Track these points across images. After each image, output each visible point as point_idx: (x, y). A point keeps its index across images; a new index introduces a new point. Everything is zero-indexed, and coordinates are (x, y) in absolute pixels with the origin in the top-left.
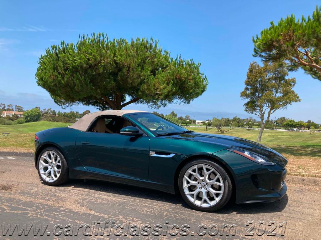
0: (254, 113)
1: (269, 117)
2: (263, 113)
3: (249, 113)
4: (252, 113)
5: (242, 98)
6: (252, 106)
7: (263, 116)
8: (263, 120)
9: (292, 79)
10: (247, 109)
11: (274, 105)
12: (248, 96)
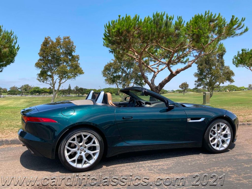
0: (45, 82)
1: (60, 86)
2: (54, 82)
3: (41, 82)
4: (43, 82)
5: (35, 68)
6: (43, 75)
7: (54, 85)
8: (54, 87)
9: (77, 56)
10: (39, 78)
11: (63, 75)
12: (40, 67)
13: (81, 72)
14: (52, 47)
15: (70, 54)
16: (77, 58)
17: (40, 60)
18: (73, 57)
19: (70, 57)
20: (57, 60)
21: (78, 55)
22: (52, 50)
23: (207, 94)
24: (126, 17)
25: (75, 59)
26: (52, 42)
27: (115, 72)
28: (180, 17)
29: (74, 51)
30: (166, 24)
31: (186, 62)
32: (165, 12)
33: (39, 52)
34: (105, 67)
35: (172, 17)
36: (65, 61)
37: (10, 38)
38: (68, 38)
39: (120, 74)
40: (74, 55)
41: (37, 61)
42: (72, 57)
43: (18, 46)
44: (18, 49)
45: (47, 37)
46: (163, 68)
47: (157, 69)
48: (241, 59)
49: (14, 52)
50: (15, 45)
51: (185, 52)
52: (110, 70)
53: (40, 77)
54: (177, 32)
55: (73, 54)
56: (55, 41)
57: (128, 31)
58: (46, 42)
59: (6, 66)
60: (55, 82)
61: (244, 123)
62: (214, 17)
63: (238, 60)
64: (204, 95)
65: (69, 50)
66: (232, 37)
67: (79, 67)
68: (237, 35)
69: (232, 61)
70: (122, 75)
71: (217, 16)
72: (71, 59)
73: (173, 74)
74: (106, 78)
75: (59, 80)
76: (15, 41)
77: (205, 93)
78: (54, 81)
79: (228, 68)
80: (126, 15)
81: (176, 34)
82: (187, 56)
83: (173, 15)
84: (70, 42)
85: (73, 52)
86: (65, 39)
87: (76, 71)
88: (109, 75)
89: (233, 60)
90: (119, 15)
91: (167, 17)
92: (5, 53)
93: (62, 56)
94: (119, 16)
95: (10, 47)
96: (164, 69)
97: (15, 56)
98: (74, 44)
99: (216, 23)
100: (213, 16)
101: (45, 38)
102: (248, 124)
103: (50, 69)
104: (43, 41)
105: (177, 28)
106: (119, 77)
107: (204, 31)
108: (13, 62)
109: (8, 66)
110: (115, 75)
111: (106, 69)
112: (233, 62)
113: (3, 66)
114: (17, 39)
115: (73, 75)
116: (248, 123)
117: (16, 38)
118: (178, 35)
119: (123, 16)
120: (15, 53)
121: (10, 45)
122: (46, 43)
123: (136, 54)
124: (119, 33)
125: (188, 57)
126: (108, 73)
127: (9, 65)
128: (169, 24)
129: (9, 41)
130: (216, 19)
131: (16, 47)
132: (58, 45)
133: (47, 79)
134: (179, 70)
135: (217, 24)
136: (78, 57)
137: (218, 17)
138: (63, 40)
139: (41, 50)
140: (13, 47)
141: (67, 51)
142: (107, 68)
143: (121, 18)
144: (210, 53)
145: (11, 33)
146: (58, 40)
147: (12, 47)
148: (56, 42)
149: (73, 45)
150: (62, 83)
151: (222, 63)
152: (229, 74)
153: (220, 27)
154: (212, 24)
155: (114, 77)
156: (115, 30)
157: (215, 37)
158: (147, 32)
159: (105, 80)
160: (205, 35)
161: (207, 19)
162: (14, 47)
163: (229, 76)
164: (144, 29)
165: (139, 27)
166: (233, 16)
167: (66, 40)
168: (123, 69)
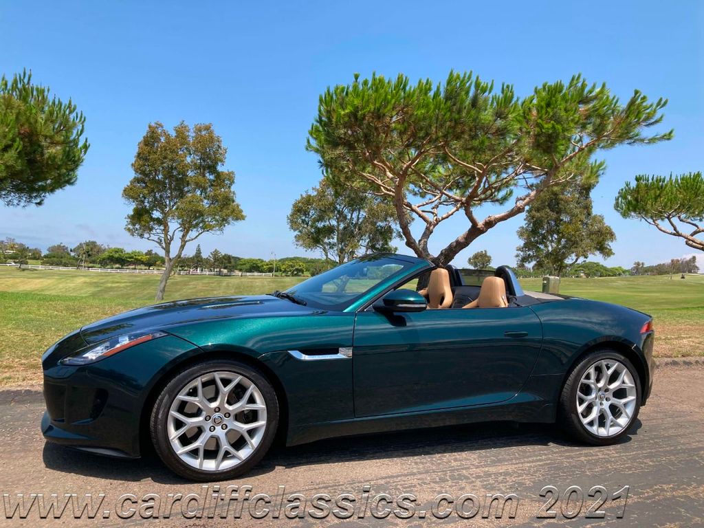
0: (146, 235)
1: (182, 247)
2: (169, 237)
3: (134, 236)
4: (141, 236)
5: (123, 200)
6: (141, 219)
7: (170, 244)
8: (168, 251)
10: (131, 227)
11: (193, 219)
12: (135, 198)
13: (238, 216)
14: (166, 150)
15: (212, 169)
16: (229, 180)
17: (137, 180)
18: (219, 176)
19: (212, 177)
20: (178, 183)
21: (233, 173)
22: (165, 158)
23: (553, 282)
24: (374, 79)
25: (222, 180)
26: (168, 137)
27: (321, 219)
28: (508, 87)
29: (221, 161)
30: (474, 103)
31: (505, 199)
32: (471, 72)
33: (133, 160)
34: (294, 206)
35: (489, 86)
36: (198, 186)
37: (67, 120)
38: (207, 128)
39: (334, 223)
40: (222, 172)
41: (129, 184)
42: (215, 177)
43: (86, 141)
44: (86, 147)
45: (153, 124)
46: (450, 213)
47: (433, 213)
48: (636, 200)
49: (74, 157)
50: (78, 138)
51: (504, 176)
52: (306, 213)
53: (134, 225)
54: (500, 123)
55: (220, 168)
56: (173, 134)
57: (378, 115)
58: (152, 137)
59: (52, 191)
60: (172, 239)
61: (676, 359)
62: (591, 92)
63: (629, 203)
64: (544, 283)
65: (210, 161)
66: (630, 144)
67: (233, 201)
68: (642, 140)
69: (614, 202)
70: (339, 225)
71: (597, 90)
72: (214, 181)
73: (479, 229)
74: (297, 233)
75: (181, 234)
76: (80, 128)
77: (548, 279)
78: (169, 233)
79: (600, 220)
80: (374, 75)
81: (498, 130)
82: (507, 187)
83: (493, 81)
84: (211, 139)
85: (220, 164)
86: (200, 131)
87: (225, 211)
88: (306, 226)
89: (617, 199)
90: (356, 73)
91: (477, 85)
92: (53, 158)
93: (190, 174)
94: (357, 77)
95: (66, 142)
96: (452, 214)
97: (77, 166)
98: (223, 145)
99: (594, 107)
100: (587, 90)
101: (150, 127)
102: (685, 363)
103: (159, 204)
104: (145, 134)
105: (499, 115)
106: (329, 231)
107: (565, 126)
108: (72, 184)
109: (58, 192)
110: (320, 225)
111: (299, 211)
112: (617, 206)
113: (44, 189)
114: (85, 124)
115: (217, 221)
116: (684, 359)
117: (83, 119)
118: (502, 133)
119: (366, 76)
120: (79, 159)
121: (67, 137)
122: (151, 139)
123: (390, 175)
124: (355, 118)
125: (512, 188)
126: (303, 221)
127: (61, 190)
128: (481, 102)
129: (66, 126)
130: (596, 97)
131: (81, 144)
132: (182, 144)
133: (151, 229)
134: (492, 218)
135: (595, 110)
136: (230, 178)
137: (602, 92)
138: (194, 135)
139: (139, 156)
140: (72, 144)
141: (204, 161)
142: (300, 209)
143: (361, 80)
144: (568, 179)
145: (69, 107)
146: (181, 132)
147: (70, 142)
148: (177, 137)
149: (219, 147)
150: (189, 240)
151: (587, 208)
152: (602, 234)
153: (603, 117)
154: (582, 108)
155: (319, 231)
156: (347, 111)
157: (587, 140)
158: (424, 119)
159: (296, 237)
160: (566, 133)
161: (572, 96)
162: (76, 142)
163: (601, 239)
164: (419, 112)
165: (407, 106)
166: (636, 92)
167: (203, 133)
168: (340, 213)
